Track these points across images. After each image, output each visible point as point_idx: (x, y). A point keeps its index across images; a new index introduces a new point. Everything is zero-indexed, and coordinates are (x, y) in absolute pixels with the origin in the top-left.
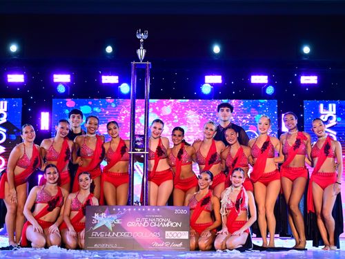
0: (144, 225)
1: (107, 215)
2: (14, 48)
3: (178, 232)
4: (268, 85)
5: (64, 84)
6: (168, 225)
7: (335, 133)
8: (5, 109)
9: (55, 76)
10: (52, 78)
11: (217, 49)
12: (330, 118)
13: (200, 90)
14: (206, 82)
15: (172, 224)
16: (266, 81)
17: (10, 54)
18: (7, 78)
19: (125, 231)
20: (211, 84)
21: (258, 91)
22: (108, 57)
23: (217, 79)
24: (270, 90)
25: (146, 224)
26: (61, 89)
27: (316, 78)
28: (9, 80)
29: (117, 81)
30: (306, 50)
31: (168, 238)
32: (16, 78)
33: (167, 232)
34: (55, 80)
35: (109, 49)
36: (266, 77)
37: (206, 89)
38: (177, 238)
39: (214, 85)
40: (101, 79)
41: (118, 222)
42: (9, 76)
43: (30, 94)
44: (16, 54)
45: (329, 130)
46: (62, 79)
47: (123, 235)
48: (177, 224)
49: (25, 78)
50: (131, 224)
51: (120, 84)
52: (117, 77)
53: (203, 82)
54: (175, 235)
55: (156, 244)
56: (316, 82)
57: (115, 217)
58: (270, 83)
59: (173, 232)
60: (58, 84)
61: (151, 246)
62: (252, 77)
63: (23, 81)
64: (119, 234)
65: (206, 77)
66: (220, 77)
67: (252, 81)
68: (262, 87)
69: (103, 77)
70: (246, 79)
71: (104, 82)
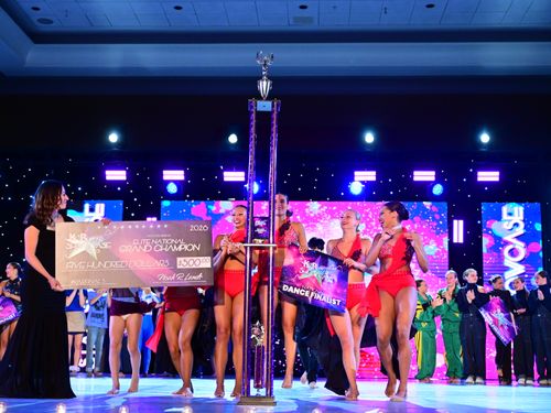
0: (144, 250)
2: (113, 138)
3: (195, 258)
4: (434, 183)
5: (175, 182)
6: (180, 248)
7: (522, 244)
8: (102, 214)
9: (165, 172)
10: (162, 175)
11: (369, 138)
12: (516, 225)
13: (347, 190)
14: (356, 178)
15: (186, 247)
16: (433, 179)
17: (110, 145)
18: (105, 176)
20: (363, 182)
21: (424, 191)
22: (233, 149)
23: (371, 176)
24: (438, 190)
25: (148, 248)
26: (172, 189)
27: (497, 173)
28: (108, 178)
29: (243, 179)
30: (485, 138)
31: (181, 267)
32: (116, 175)
33: (179, 259)
34: (165, 178)
35: (233, 139)
36: (433, 173)
37: (356, 188)
39: (367, 184)
40: (222, 176)
41: (106, 246)
42: (107, 172)
43: (134, 195)
44: (117, 144)
45: (515, 241)
46: (174, 175)
47: (115, 265)
48: (194, 246)
49: (127, 175)
50: (126, 249)
51: (245, 183)
52: (243, 174)
53: (353, 180)
54: (191, 263)
56: (497, 179)
58: (439, 180)
59: (188, 259)
60: (168, 182)
61: (157, 280)
62: (416, 173)
63: (124, 178)
64: (108, 265)
65: (356, 173)
66: (374, 173)
67: (416, 179)
68: (428, 186)
69: (225, 174)
70: (407, 176)
71: (226, 179)
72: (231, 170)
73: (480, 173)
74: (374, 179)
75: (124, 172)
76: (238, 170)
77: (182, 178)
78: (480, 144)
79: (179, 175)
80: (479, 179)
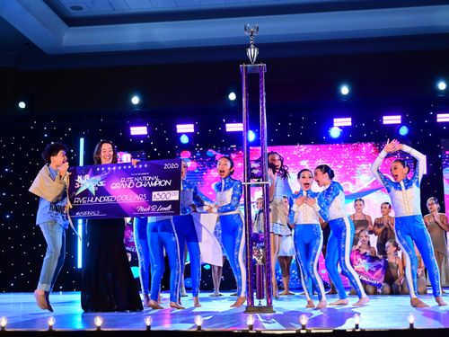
0: (129, 186)
1: (91, 176)
2: (135, 100)
4: (400, 125)
5: (187, 134)
6: (155, 184)
9: (178, 126)
10: (176, 129)
11: (345, 90)
13: (327, 135)
14: (335, 124)
15: (160, 183)
16: (399, 122)
17: (133, 107)
18: (130, 131)
19: (108, 194)
20: (341, 127)
21: (392, 132)
22: (232, 105)
23: (347, 122)
24: (404, 131)
25: (132, 185)
26: (185, 140)
28: (132, 133)
29: (242, 129)
30: (442, 86)
31: (155, 200)
32: (139, 131)
33: (154, 193)
34: (179, 131)
35: (232, 96)
36: (399, 117)
37: (335, 132)
38: (165, 199)
39: (344, 129)
40: (225, 128)
41: (102, 185)
42: (132, 129)
43: (154, 146)
44: (138, 105)
46: (185, 129)
47: (107, 199)
48: (166, 182)
49: (148, 130)
50: (116, 186)
52: (241, 125)
53: (332, 126)
55: (142, 209)
57: (98, 178)
58: (404, 122)
60: (181, 134)
61: (136, 211)
62: (385, 118)
63: (146, 133)
64: (102, 199)
65: (335, 120)
66: (350, 119)
67: (385, 122)
68: (395, 127)
69: (227, 125)
70: (377, 120)
71: (228, 130)
72: (232, 122)
73: (439, 116)
74: (350, 124)
75: (145, 128)
76: (237, 122)
77: (192, 131)
78: (439, 91)
79: (190, 128)
80: (439, 120)
